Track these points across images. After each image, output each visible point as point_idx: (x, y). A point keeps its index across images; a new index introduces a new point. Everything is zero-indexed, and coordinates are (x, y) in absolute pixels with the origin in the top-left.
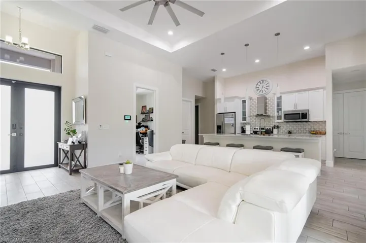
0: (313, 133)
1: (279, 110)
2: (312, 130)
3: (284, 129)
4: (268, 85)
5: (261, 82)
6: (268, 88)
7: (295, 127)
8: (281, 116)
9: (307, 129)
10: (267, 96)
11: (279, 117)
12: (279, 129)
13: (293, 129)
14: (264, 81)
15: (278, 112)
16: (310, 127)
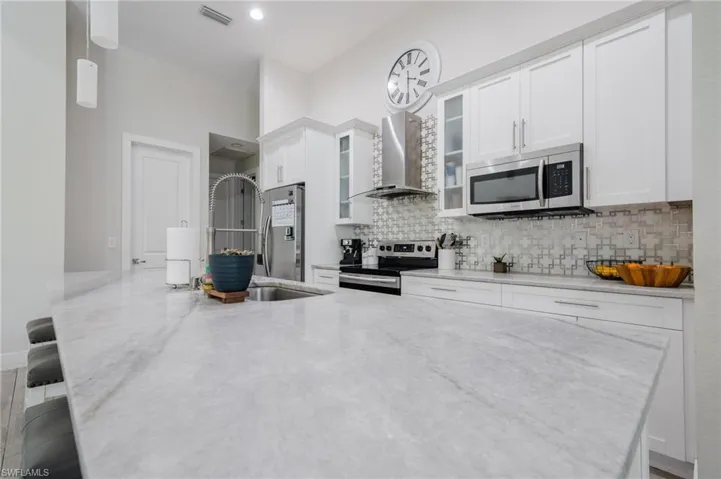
0: (606, 271)
1: (453, 163)
2: (607, 254)
3: (480, 251)
4: (423, 68)
5: (405, 59)
6: (423, 78)
7: (525, 242)
8: (459, 191)
9: (581, 253)
10: (422, 115)
11: (453, 197)
12: (464, 250)
13: (516, 252)
14: (414, 54)
15: (449, 172)
16: (593, 242)
